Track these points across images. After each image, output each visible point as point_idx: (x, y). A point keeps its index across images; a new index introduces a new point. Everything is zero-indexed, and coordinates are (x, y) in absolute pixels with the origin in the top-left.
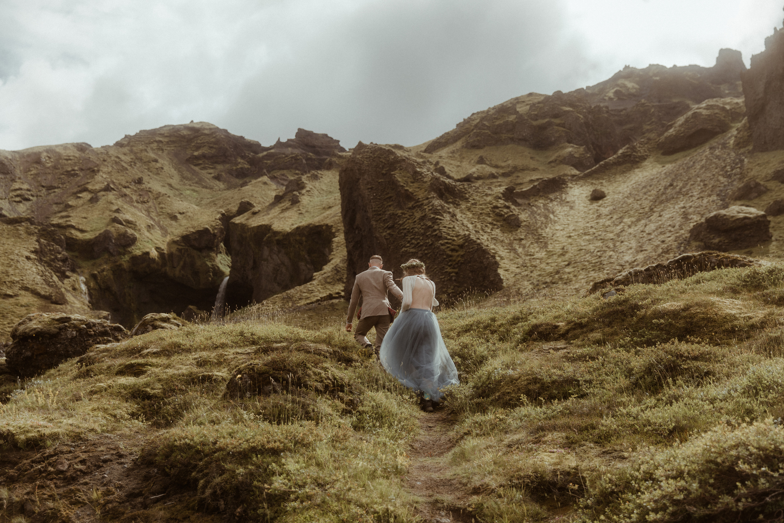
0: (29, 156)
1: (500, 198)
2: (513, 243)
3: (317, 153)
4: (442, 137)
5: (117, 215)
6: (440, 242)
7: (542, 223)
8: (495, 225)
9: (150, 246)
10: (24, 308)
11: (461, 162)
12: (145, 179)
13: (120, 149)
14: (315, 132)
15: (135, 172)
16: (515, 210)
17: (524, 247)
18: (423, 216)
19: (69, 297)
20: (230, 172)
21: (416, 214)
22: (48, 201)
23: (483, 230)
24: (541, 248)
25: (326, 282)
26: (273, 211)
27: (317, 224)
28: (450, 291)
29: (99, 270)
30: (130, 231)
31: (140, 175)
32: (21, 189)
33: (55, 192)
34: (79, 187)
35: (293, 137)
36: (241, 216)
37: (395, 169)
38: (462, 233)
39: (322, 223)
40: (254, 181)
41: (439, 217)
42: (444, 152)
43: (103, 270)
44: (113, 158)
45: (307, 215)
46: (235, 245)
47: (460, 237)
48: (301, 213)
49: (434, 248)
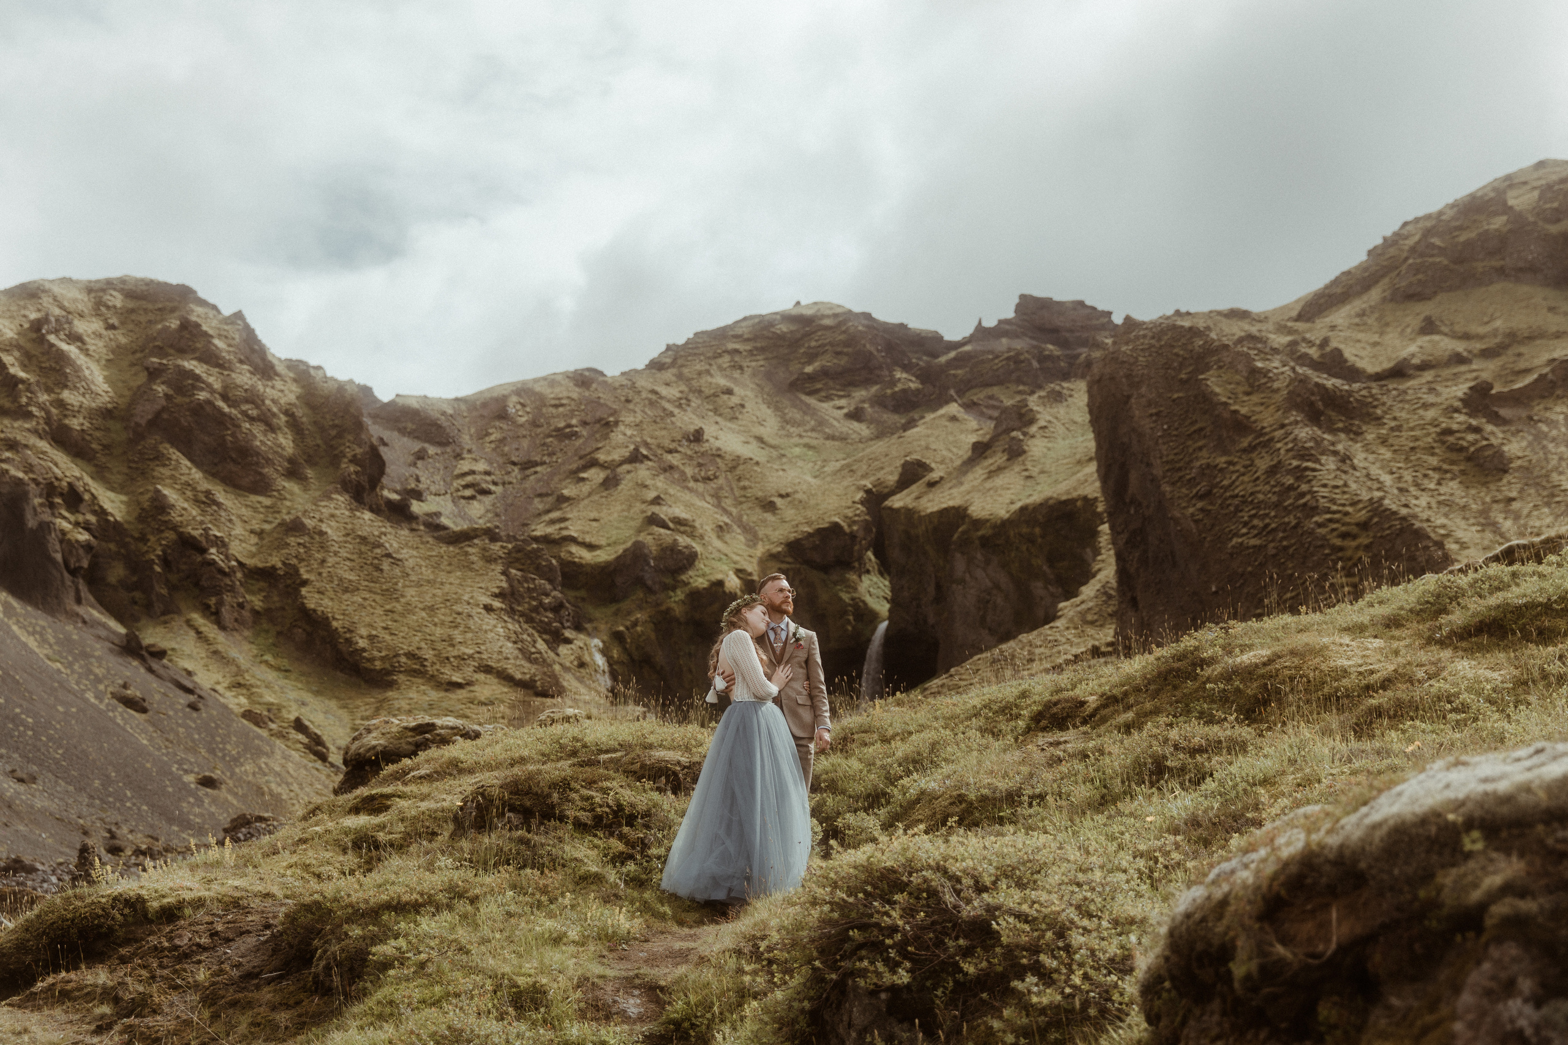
0: (485, 405)
1: (1457, 410)
2: (1490, 509)
3: (1063, 344)
4: (1336, 282)
5: (656, 509)
6: (1316, 519)
7: (1561, 459)
8: (1446, 472)
9: (725, 568)
10: (485, 708)
11: (1382, 334)
12: (710, 431)
13: (658, 375)
14: (1057, 298)
15: (687, 420)
16: (1495, 434)
17: (1517, 517)
18: (1275, 466)
19: (569, 681)
20: (879, 401)
21: (1258, 462)
22: (524, 491)
23: (1417, 485)
24: (1557, 516)
25: (1085, 621)
26: (970, 476)
27: (1064, 498)
29: (628, 623)
30: (683, 540)
31: (698, 423)
32: (473, 472)
33: (536, 473)
34: (581, 458)
35: (1010, 314)
36: (905, 492)
37: (1208, 368)
38: (1365, 496)
39: (1075, 495)
40: (930, 417)
41: (1310, 464)
42: (1341, 316)
43: (635, 624)
44: (644, 395)
45: (1042, 478)
46: (895, 554)
47: (1361, 506)
48: (1029, 477)
49: (1302, 535)
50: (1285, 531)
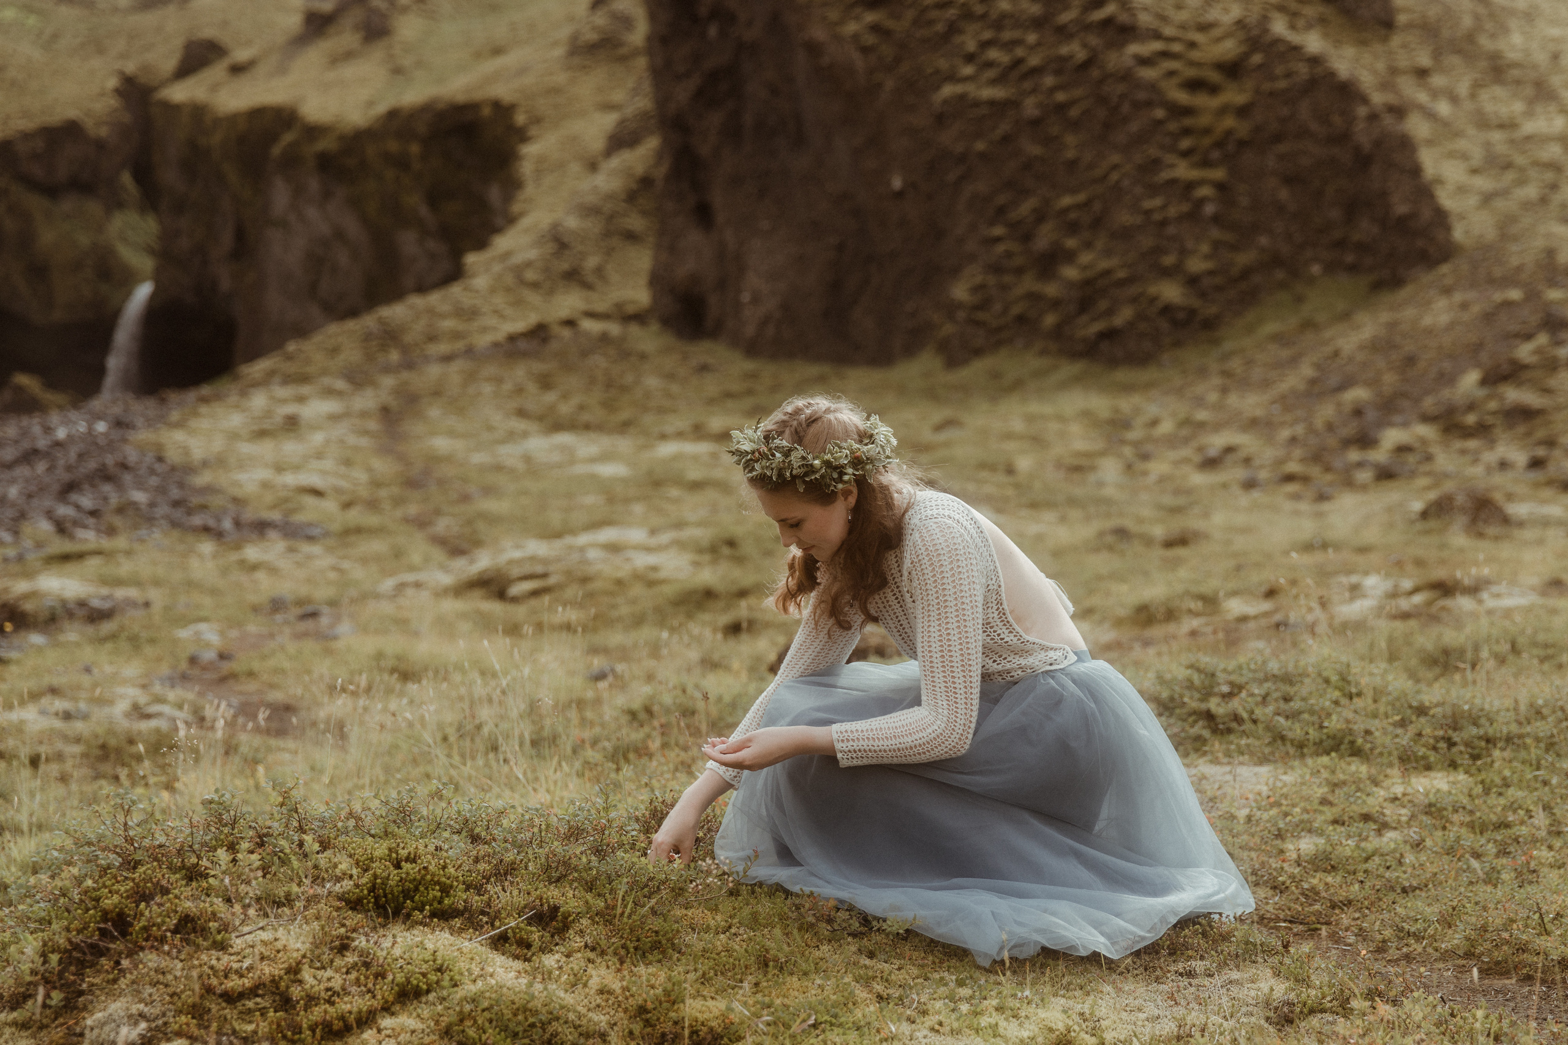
6: (1135, 48)
7: (1478, 18)
17: (1454, 98)
25: (522, 282)
26: (301, 60)
27: (461, 98)
28: (1196, 265)
36: (191, 80)
39: (478, 96)
45: (418, 72)
46: (169, 176)
47: (1217, 32)
48: (397, 71)
49: (1101, 82)
50: (1058, 72)
